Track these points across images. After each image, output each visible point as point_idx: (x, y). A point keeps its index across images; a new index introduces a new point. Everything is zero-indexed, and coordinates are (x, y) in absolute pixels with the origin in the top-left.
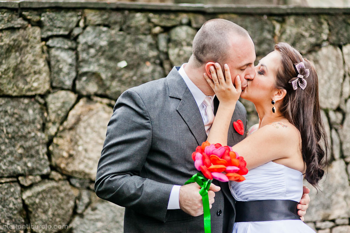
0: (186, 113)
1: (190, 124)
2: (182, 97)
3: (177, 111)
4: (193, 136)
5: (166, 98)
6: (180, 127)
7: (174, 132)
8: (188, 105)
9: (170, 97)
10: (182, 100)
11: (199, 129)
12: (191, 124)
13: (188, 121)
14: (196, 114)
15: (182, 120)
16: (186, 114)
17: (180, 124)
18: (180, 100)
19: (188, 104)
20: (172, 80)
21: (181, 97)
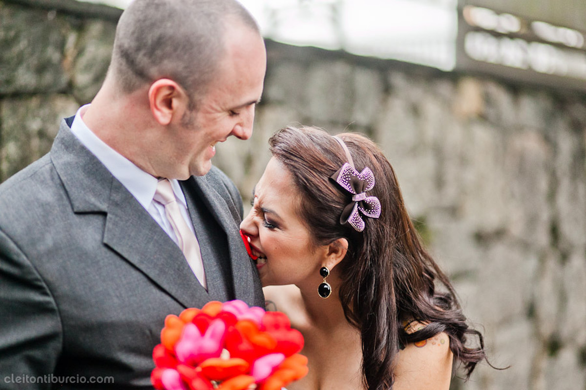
0: (130, 244)
1: (149, 268)
2: (107, 205)
3: (106, 246)
4: (163, 294)
5: (68, 219)
6: (125, 282)
7: (116, 300)
8: (127, 221)
9: (78, 214)
10: (109, 215)
11: (174, 270)
12: (151, 266)
13: (142, 262)
14: (155, 237)
15: (124, 263)
16: (131, 247)
17: (124, 275)
18: (104, 214)
19: (127, 218)
20: (69, 164)
21: (104, 207)
